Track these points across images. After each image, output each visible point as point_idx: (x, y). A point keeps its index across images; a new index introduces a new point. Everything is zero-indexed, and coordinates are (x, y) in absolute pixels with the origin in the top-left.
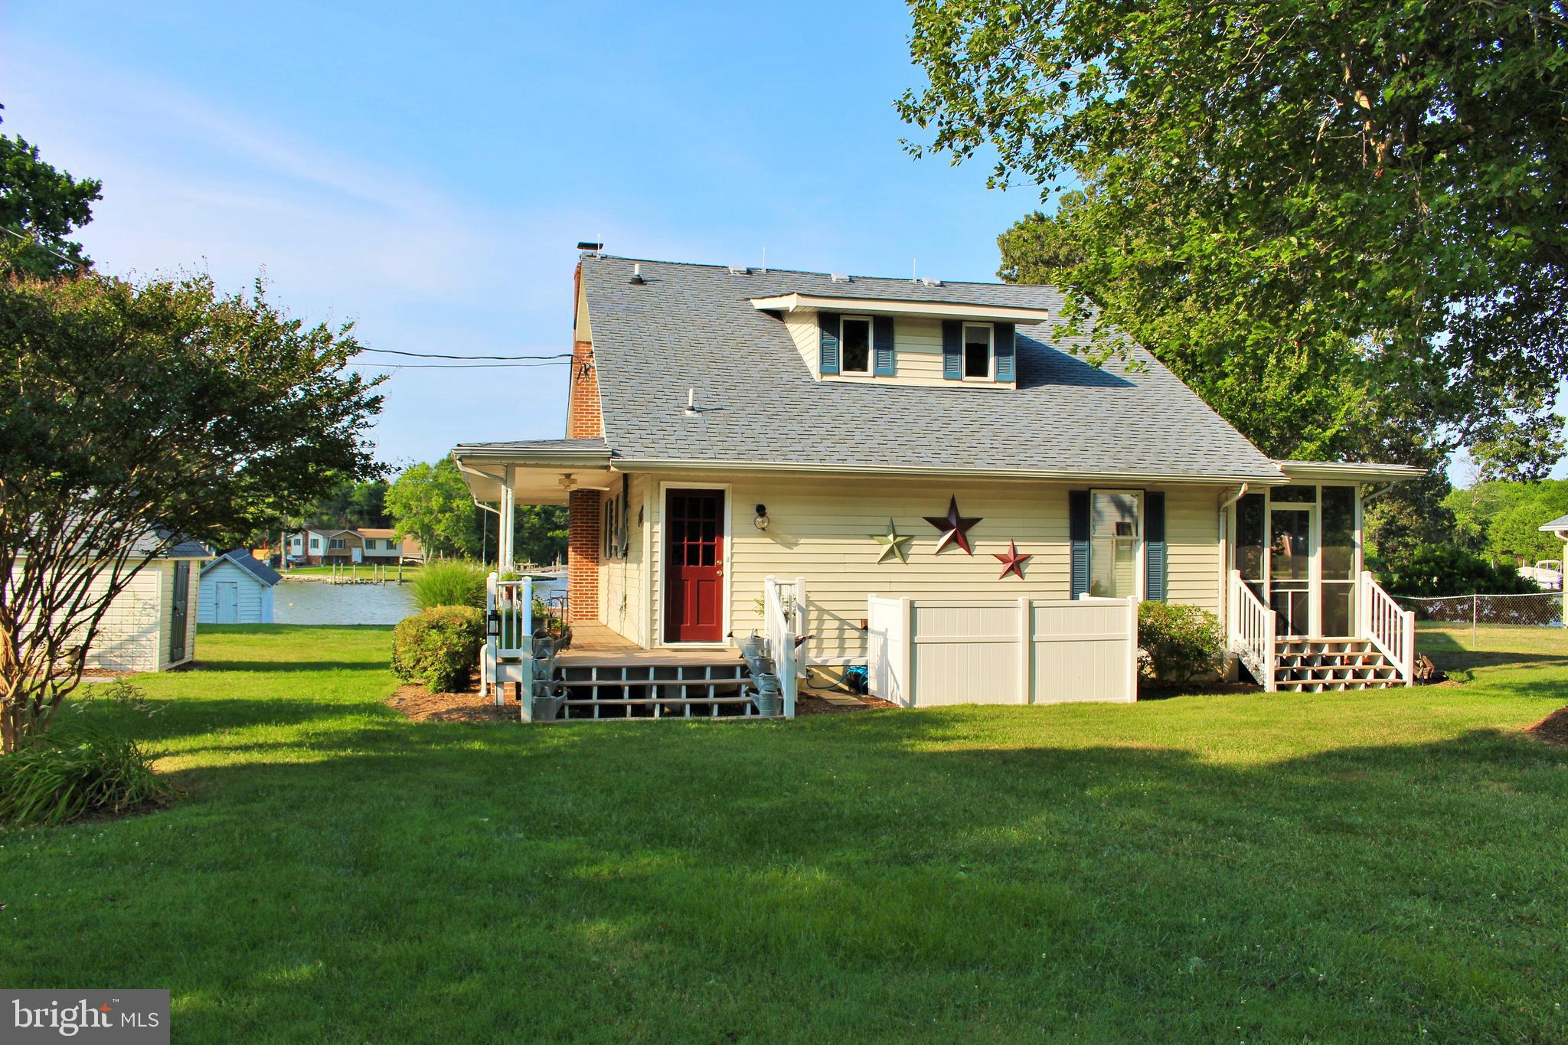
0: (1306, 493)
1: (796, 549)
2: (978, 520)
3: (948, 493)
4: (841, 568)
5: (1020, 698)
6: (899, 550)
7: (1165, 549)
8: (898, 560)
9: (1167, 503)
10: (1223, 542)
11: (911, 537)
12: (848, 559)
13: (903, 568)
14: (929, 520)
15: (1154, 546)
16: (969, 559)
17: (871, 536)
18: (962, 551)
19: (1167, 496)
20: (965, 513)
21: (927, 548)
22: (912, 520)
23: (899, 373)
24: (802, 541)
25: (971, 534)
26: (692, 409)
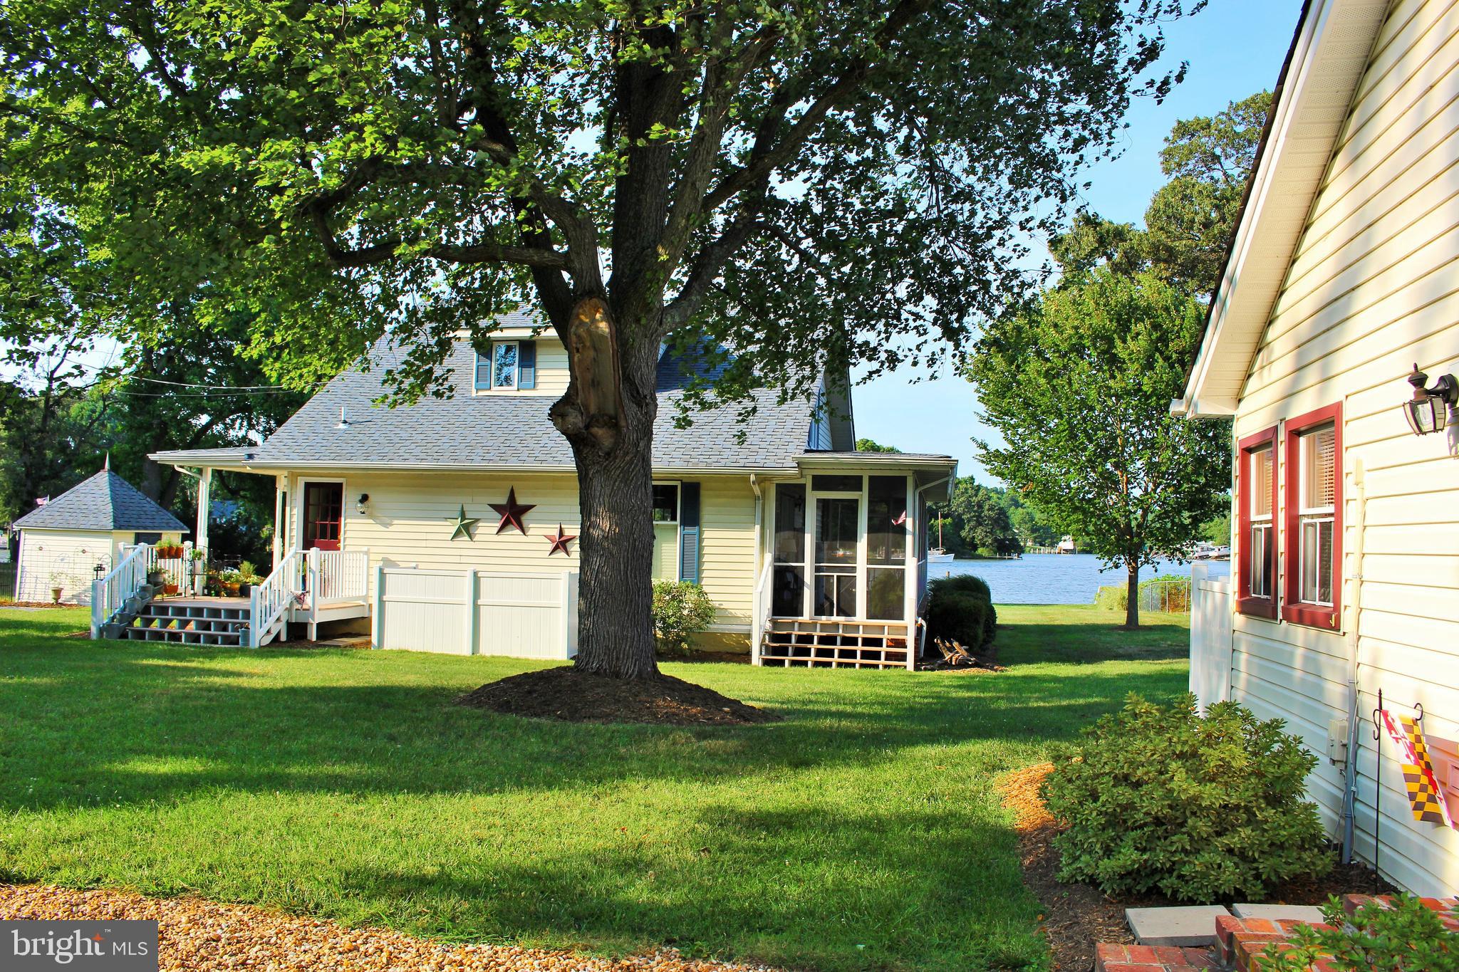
0: (852, 483)
1: (391, 528)
2: (531, 507)
3: (508, 485)
4: (423, 544)
5: (466, 651)
6: (466, 529)
7: (700, 533)
8: (467, 538)
9: (703, 492)
10: (758, 527)
11: (477, 520)
12: (429, 536)
13: (471, 544)
14: (492, 506)
15: (689, 530)
16: (523, 538)
17: (446, 519)
18: (518, 532)
19: (703, 486)
20: (521, 501)
21: (488, 528)
22: (478, 506)
23: (540, 386)
24: (396, 522)
25: (525, 518)
26: (345, 422)
